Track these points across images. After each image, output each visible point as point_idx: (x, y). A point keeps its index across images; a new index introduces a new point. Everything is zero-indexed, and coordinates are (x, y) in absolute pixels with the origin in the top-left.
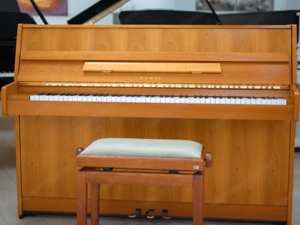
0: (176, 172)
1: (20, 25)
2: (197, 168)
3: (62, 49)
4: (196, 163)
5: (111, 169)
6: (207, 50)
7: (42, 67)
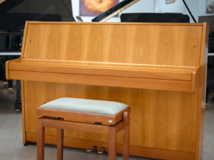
0: (100, 124)
1: (27, 22)
2: (110, 121)
4: (111, 118)
5: (59, 119)
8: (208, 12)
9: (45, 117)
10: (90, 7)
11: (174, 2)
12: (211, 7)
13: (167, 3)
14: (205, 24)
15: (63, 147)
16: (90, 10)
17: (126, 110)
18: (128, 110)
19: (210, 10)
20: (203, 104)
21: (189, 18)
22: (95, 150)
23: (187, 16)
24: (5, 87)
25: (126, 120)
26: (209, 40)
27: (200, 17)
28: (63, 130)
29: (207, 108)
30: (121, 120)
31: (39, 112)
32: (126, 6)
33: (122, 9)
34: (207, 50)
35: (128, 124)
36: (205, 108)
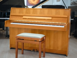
0: (36, 41)
3: (19, 13)
4: (40, 39)
5: (23, 39)
6: (49, 14)
7: (15, 17)
8: (71, 5)
9: (18, 39)
10: (30, 3)
11: (59, 1)
12: (72, 3)
13: (57, 2)
14: (70, 9)
15: (24, 50)
16: (30, 4)
17: (44, 37)
18: (45, 37)
19: (72, 4)
20: (69, 36)
21: (65, 7)
22: (34, 51)
23: (64, 6)
24: (1, 30)
25: (45, 40)
26: (71, 14)
27: (68, 7)
28: (23, 43)
29: (70, 38)
30: (43, 40)
31: (16, 37)
32: (44, 3)
33: (42, 4)
34: (70, 18)
35: (45, 41)
36: (69, 37)
